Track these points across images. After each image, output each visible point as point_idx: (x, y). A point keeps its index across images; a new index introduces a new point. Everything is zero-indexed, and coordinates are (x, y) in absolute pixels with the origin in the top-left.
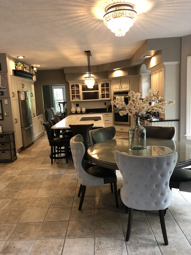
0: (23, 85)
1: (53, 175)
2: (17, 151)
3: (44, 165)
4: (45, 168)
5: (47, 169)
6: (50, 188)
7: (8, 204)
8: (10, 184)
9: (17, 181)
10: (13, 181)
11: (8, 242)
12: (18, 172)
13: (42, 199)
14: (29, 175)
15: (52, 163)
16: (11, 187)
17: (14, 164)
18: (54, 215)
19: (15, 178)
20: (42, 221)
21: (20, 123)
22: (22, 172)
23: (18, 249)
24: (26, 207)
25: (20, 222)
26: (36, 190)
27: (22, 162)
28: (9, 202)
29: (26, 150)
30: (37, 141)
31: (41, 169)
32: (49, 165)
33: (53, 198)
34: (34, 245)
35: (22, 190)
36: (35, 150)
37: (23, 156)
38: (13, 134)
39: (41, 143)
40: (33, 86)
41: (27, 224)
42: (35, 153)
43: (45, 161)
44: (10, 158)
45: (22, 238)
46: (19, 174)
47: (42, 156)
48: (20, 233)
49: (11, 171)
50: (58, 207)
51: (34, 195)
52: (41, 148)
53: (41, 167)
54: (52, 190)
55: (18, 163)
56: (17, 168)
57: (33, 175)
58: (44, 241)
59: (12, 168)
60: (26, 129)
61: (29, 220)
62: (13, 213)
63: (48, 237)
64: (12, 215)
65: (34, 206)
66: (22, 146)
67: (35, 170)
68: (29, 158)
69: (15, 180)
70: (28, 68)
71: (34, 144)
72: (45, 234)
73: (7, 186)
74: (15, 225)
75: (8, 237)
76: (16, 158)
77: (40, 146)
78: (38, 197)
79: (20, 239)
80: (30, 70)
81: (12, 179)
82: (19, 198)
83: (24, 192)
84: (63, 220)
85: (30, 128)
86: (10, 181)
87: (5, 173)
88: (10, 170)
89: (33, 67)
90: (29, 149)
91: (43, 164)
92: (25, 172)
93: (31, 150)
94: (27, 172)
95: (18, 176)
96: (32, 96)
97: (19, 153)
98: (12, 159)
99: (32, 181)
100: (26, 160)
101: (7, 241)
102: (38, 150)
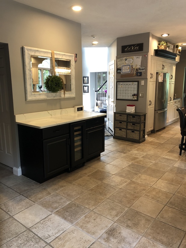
0: (163, 66)
1: (178, 168)
2: (146, 133)
3: (171, 154)
4: (171, 158)
5: (173, 159)
6: (171, 182)
7: (126, 184)
8: (132, 164)
9: (140, 163)
10: (135, 162)
11: (115, 224)
12: (143, 154)
13: (160, 191)
14: (153, 161)
15: (180, 154)
16: (133, 168)
17: (141, 145)
18: (169, 217)
19: (138, 160)
20: (154, 217)
21: (154, 106)
22: (146, 155)
23: (123, 237)
24: (141, 194)
25: (132, 208)
26: (155, 179)
27: (148, 145)
28: (127, 182)
29: (155, 134)
30: (169, 126)
31: (166, 157)
32: (177, 155)
33: (172, 195)
34: (139, 241)
35: (142, 174)
36: (165, 135)
37: (152, 140)
38: (145, 116)
39: (172, 129)
40: (174, 68)
41: (137, 213)
42: (164, 139)
43: (173, 149)
44: (138, 139)
45: (130, 227)
46: (143, 157)
47: (171, 144)
48: (129, 220)
49: (136, 152)
50: (177, 208)
51: (152, 184)
52: (172, 135)
53: (167, 155)
54: (174, 185)
55: (145, 146)
56: (143, 151)
57: (157, 162)
58: (151, 242)
59: (138, 149)
60: (159, 112)
61: (141, 210)
62: (127, 196)
63: (156, 240)
64: (126, 197)
65: (150, 196)
66: (152, 129)
67: (160, 157)
68: (157, 143)
69: (137, 162)
70: (172, 47)
71: (165, 129)
72: (154, 235)
73: (129, 166)
74: (126, 209)
75: (117, 218)
76: (144, 140)
77: (171, 132)
78: (156, 187)
79: (127, 226)
80: (174, 50)
81: (136, 160)
82: (137, 182)
83: (144, 177)
84: (179, 227)
85: (164, 112)
86: (133, 162)
87: (131, 152)
88: (136, 150)
89: (177, 47)
90: (159, 133)
91: (170, 152)
92: (149, 156)
93: (160, 134)
94: (151, 157)
95: (142, 159)
96: (172, 78)
97: (148, 135)
98: (140, 140)
99: (154, 168)
100: (153, 144)
101: (115, 222)
102: (168, 136)
